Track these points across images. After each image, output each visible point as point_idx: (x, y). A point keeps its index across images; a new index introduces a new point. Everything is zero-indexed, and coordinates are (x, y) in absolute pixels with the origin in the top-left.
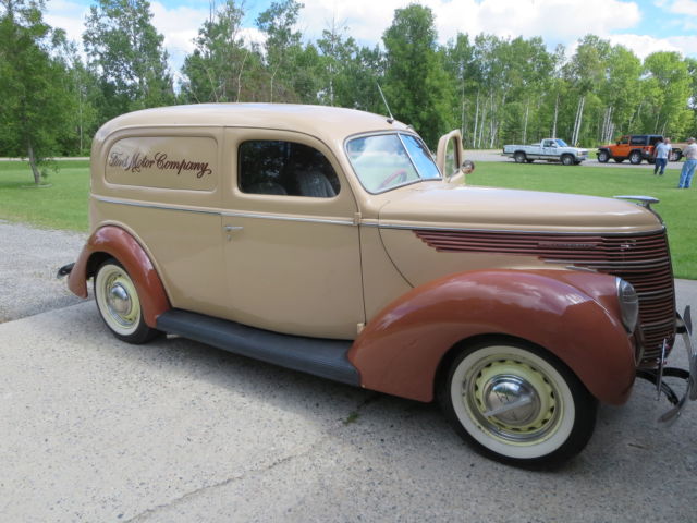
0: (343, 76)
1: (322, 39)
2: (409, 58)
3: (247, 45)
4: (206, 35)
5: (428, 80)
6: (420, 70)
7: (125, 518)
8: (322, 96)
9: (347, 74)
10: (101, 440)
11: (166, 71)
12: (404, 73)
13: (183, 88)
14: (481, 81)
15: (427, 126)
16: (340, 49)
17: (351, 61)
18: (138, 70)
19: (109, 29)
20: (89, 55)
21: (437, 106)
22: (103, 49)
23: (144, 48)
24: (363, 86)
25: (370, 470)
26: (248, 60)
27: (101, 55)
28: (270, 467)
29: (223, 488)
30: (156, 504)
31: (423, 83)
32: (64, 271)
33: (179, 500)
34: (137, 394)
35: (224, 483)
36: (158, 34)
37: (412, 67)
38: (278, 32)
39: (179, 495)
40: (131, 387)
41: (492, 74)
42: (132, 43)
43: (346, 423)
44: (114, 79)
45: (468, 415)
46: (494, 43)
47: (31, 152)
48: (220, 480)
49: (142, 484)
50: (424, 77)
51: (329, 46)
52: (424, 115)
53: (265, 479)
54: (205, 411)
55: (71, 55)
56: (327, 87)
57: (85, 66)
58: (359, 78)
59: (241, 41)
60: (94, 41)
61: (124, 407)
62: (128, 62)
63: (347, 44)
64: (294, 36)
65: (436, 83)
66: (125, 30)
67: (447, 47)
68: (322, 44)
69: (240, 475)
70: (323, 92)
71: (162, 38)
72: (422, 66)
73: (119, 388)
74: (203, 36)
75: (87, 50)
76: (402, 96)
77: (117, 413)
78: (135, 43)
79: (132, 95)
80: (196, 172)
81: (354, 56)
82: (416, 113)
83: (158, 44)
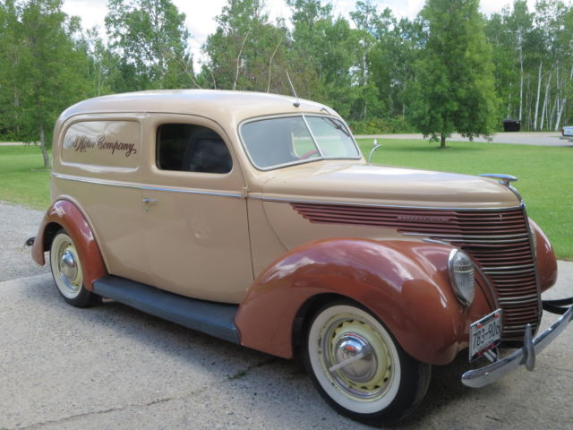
0: (379, 50)
1: (355, 11)
2: (446, 30)
3: (272, 21)
4: (229, 12)
5: (467, 54)
6: (458, 43)
7: (21, 426)
8: (354, 72)
9: (383, 48)
10: (24, 374)
11: (186, 50)
12: (440, 46)
13: (204, 68)
14: (544, 51)
15: (466, 105)
16: (375, 21)
17: (387, 33)
18: (158, 50)
19: (131, 10)
20: (110, 37)
21: (478, 83)
22: (124, 31)
23: (166, 27)
24: (402, 61)
25: (232, 413)
26: (272, 36)
27: (123, 36)
28: (149, 405)
29: (104, 414)
30: (48, 419)
31: (461, 56)
32: (30, 242)
33: (67, 419)
34: (65, 345)
35: (106, 412)
36: (180, 13)
37: (449, 39)
38: (307, 6)
39: (67, 416)
40: (62, 339)
41: (556, 44)
42: (153, 23)
43: (230, 379)
44: (134, 60)
45: (324, 372)
46: (559, 8)
47: (42, 135)
48: (104, 409)
49: (43, 406)
50: (464, 50)
51: (362, 18)
52: (462, 93)
53: (141, 412)
54: (115, 361)
55: (93, 38)
56: (361, 62)
57: (106, 47)
58: (396, 52)
59: (266, 17)
60: (116, 23)
61: (51, 353)
62: (148, 42)
63: (383, 15)
64: (323, 9)
65: (477, 57)
66: (147, 10)
67: (502, 14)
68: (355, 16)
69: (121, 407)
70: (356, 69)
71: (183, 17)
72: (460, 38)
73: (53, 339)
74: (226, 13)
75: (109, 32)
76: (438, 72)
77: (44, 357)
78: (156, 23)
79: (151, 76)
80: (126, 151)
81: (391, 28)
82: (454, 90)
83: (179, 23)
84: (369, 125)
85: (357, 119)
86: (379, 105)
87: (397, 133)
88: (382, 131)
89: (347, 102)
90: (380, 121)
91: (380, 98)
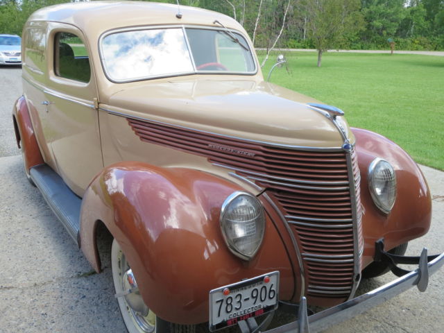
84: (413, 42)
85: (403, 37)
86: (425, 25)
87: (439, 50)
88: (424, 48)
89: (396, 21)
90: (424, 39)
91: (427, 19)
